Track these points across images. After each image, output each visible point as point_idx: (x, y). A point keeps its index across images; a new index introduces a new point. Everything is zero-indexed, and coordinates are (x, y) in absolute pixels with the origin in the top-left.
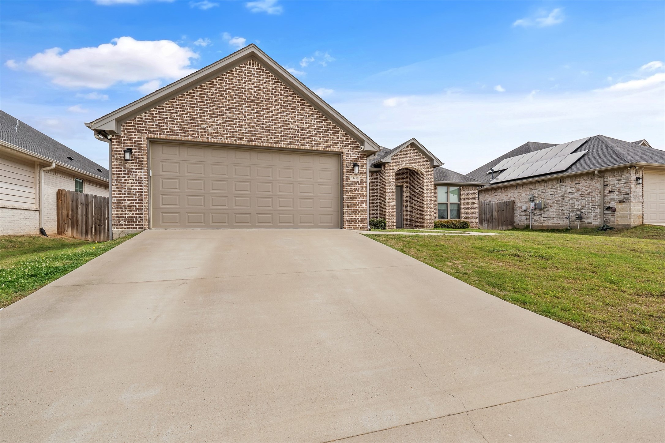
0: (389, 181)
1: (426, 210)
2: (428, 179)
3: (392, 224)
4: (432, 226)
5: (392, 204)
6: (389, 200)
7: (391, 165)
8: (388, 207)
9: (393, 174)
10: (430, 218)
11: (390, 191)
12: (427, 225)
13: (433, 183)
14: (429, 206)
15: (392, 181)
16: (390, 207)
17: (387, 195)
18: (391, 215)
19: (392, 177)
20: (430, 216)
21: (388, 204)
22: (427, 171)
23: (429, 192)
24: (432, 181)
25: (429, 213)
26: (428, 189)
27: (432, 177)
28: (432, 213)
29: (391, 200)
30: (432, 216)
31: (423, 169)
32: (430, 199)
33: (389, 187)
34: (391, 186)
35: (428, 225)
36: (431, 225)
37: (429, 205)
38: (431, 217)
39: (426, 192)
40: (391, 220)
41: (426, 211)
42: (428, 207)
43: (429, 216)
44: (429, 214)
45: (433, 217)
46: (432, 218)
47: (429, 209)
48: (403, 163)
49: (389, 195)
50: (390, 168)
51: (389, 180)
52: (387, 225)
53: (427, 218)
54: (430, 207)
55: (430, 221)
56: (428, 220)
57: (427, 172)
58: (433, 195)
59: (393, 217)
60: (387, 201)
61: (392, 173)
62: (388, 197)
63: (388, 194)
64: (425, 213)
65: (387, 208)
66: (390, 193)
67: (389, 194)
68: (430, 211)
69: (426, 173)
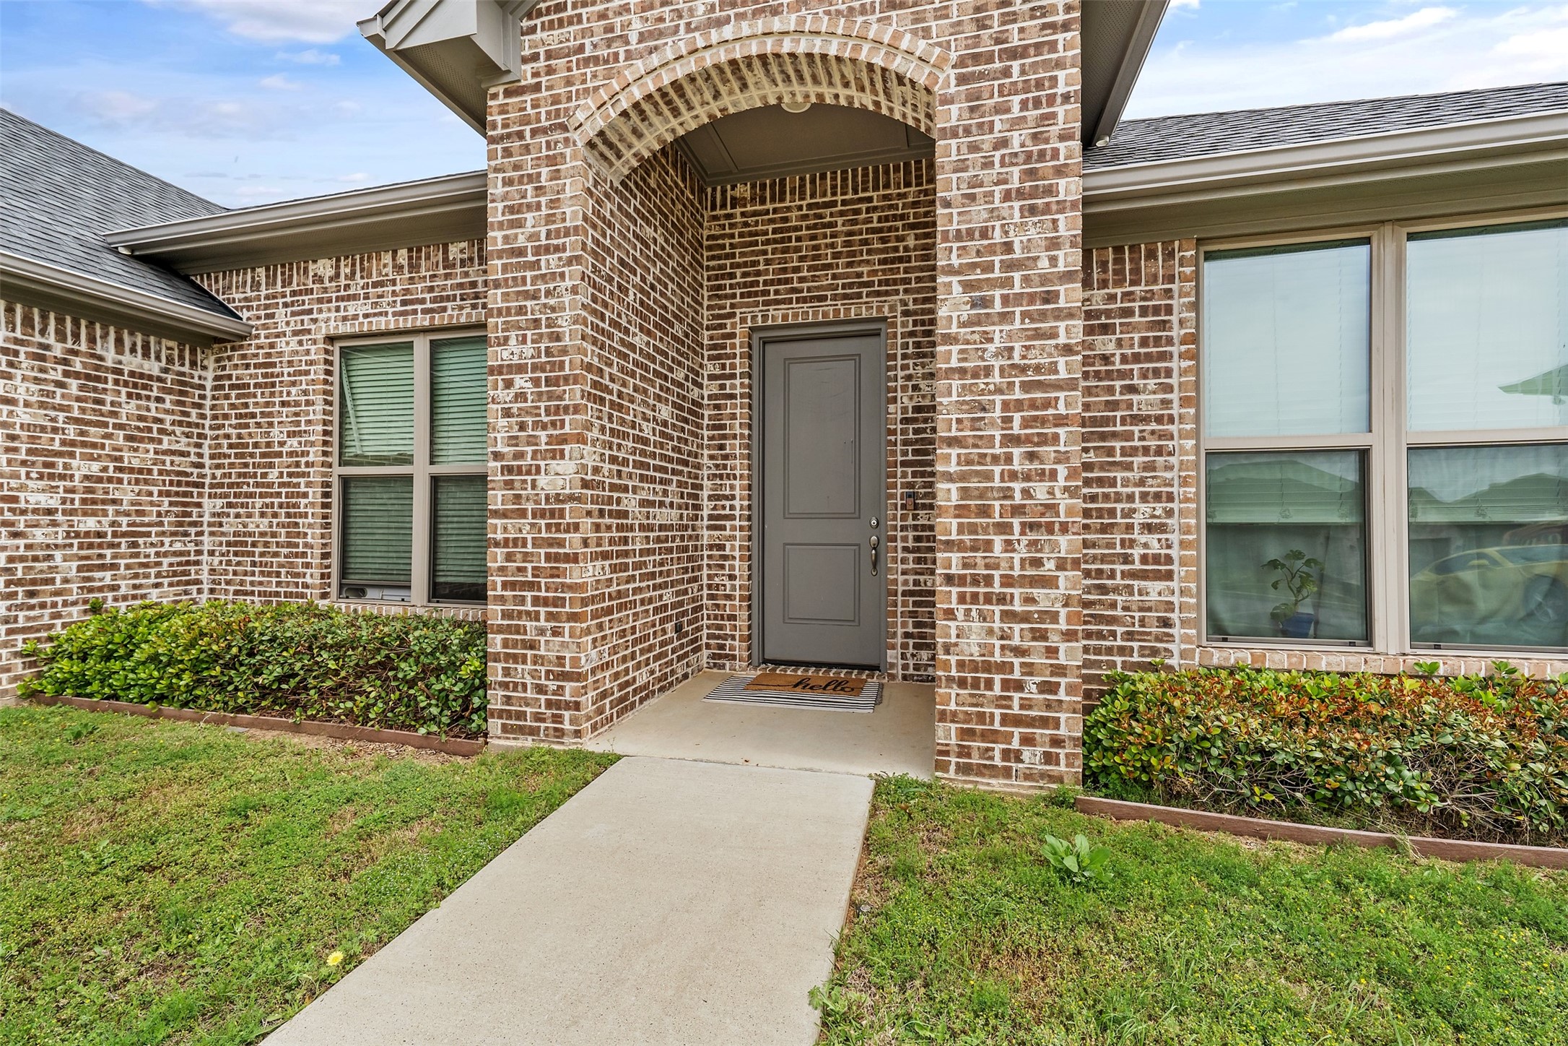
0: (521, 252)
1: (960, 546)
2: (1003, 143)
3: (540, 689)
4: (1049, 758)
5: (542, 480)
6: (513, 440)
7: (537, 88)
8: (504, 514)
9: (556, 175)
10: (1019, 651)
11: (528, 349)
12: (966, 734)
13: (1070, 188)
14: (1007, 494)
15: (547, 249)
16: (522, 513)
17: (502, 394)
18: (536, 601)
19: (553, 203)
20: (1025, 618)
21: (509, 485)
22: (976, 58)
23: (1005, 317)
24: (1060, 172)
25: (1008, 581)
26: (993, 284)
27: (1060, 110)
28: (1049, 582)
29: (532, 441)
30: (1054, 617)
31: (926, 33)
32: (1019, 405)
33: (521, 311)
34: (535, 296)
35: (991, 736)
36: (1027, 740)
37: (1013, 476)
38: (1041, 635)
39: (966, 313)
40: (532, 645)
41: (955, 557)
42: (985, 511)
43: (1008, 616)
44: (1002, 599)
45: (1069, 636)
46: (1052, 652)
47: (1004, 528)
48: (661, 34)
49: (521, 396)
50: (525, 121)
51: (521, 241)
52: (496, 698)
53: (971, 648)
54: (1017, 510)
55: (1019, 686)
56: (988, 667)
57: (989, 58)
58: (1068, 350)
59: (551, 617)
60: (497, 456)
61: (551, 160)
62: (507, 413)
63: (509, 384)
64: (949, 579)
65: (497, 529)
66: (521, 369)
67: (520, 382)
68: (1022, 552)
69: (962, 80)
